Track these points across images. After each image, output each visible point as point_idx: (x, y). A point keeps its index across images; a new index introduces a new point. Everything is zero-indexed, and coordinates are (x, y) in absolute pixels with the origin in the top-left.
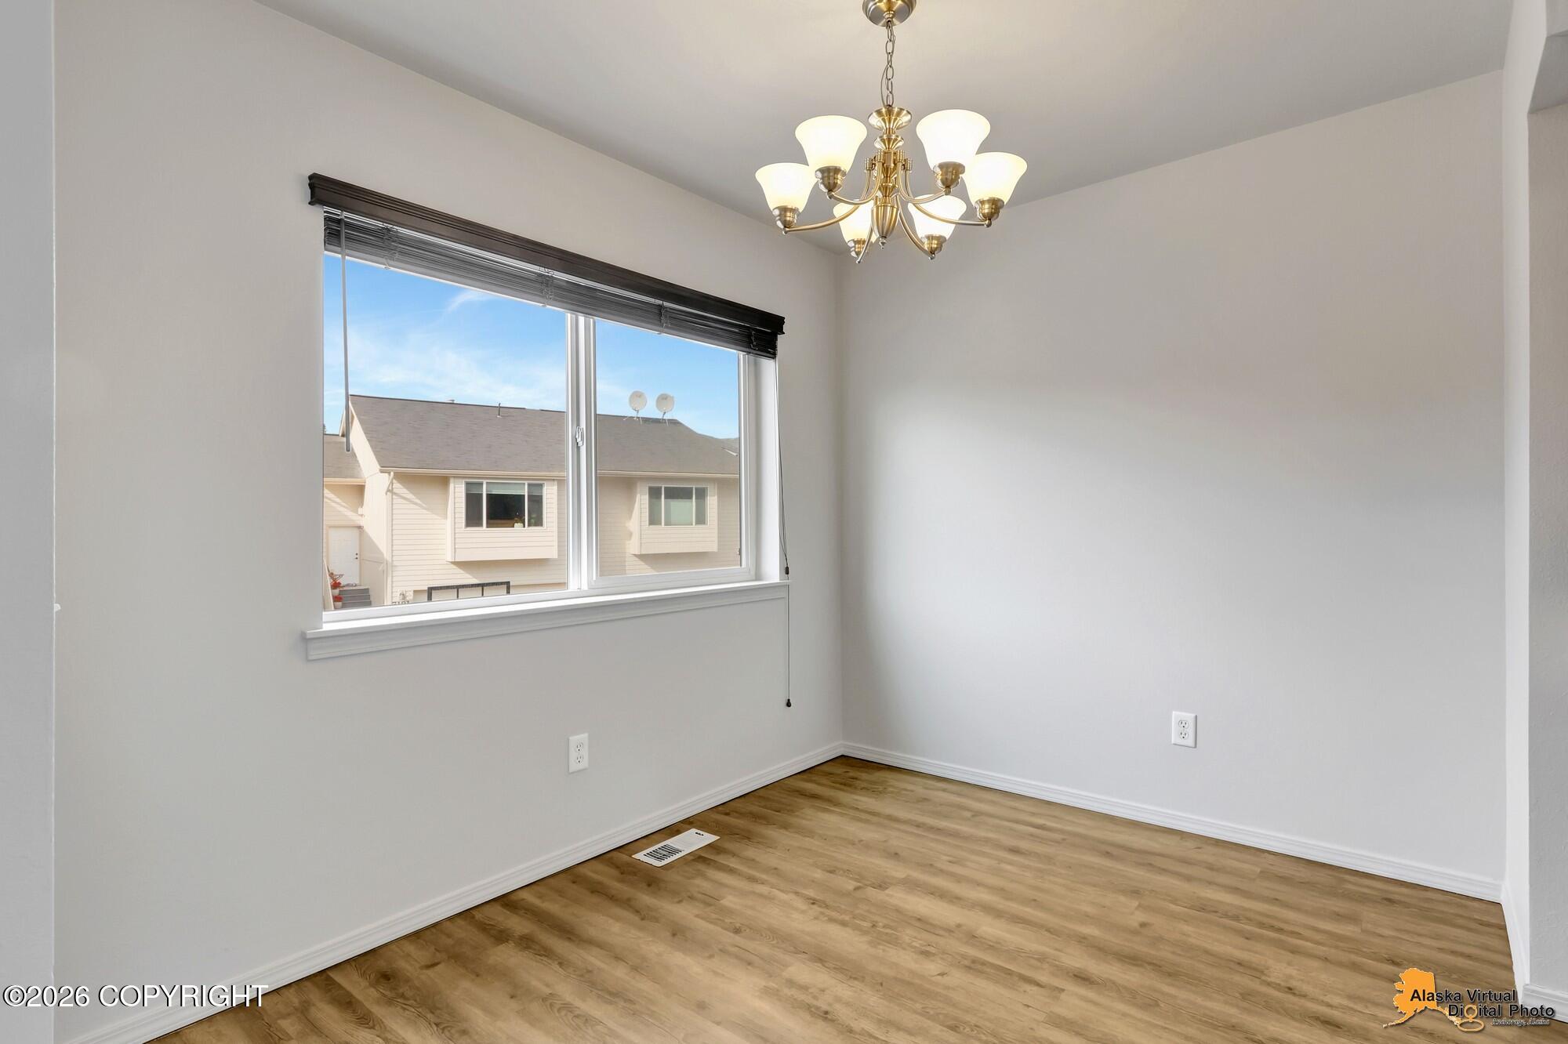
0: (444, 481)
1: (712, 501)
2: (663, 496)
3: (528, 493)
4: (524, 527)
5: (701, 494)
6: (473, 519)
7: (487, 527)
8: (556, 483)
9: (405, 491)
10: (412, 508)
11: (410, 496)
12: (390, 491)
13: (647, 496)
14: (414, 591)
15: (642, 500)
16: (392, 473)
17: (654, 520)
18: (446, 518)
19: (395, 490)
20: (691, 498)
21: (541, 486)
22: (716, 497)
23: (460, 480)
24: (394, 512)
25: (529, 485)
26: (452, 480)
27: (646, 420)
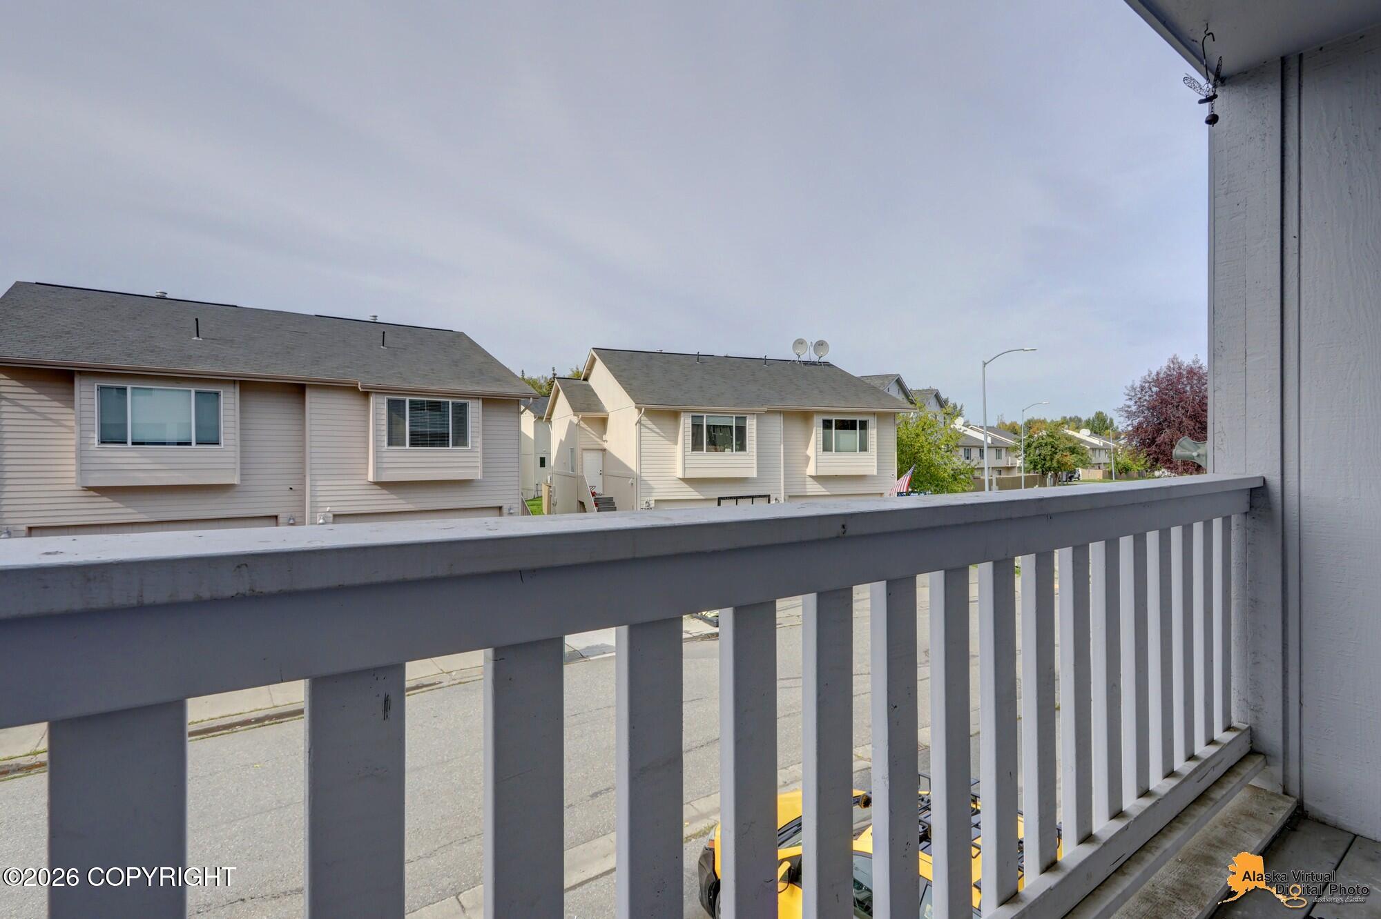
0: (675, 415)
1: (872, 433)
2: (834, 428)
3: (736, 424)
4: (732, 451)
5: (864, 425)
6: (697, 445)
7: (707, 451)
8: (755, 416)
9: (649, 422)
10: (654, 437)
11: (653, 426)
12: (639, 422)
13: (822, 429)
14: (655, 500)
15: (817, 432)
16: (643, 409)
17: (827, 448)
18: (676, 444)
19: (642, 422)
20: (855, 429)
21: (745, 418)
22: (876, 430)
23: (688, 414)
24: (642, 438)
25: (736, 418)
26: (682, 414)
27: (806, 363)
